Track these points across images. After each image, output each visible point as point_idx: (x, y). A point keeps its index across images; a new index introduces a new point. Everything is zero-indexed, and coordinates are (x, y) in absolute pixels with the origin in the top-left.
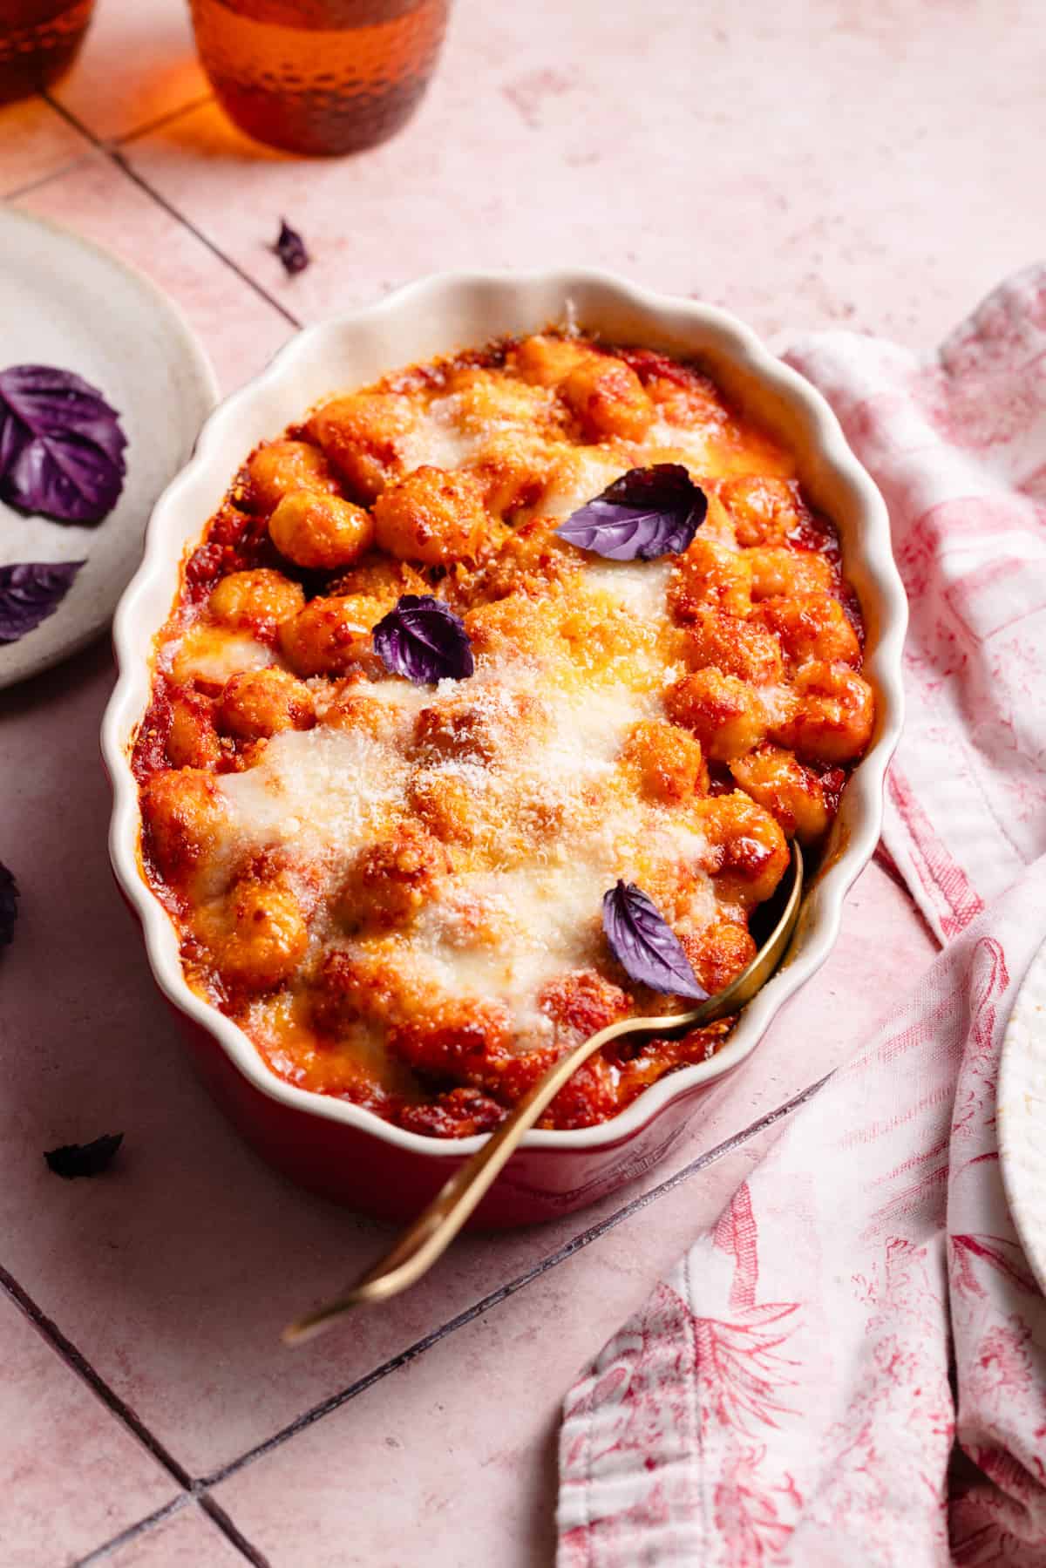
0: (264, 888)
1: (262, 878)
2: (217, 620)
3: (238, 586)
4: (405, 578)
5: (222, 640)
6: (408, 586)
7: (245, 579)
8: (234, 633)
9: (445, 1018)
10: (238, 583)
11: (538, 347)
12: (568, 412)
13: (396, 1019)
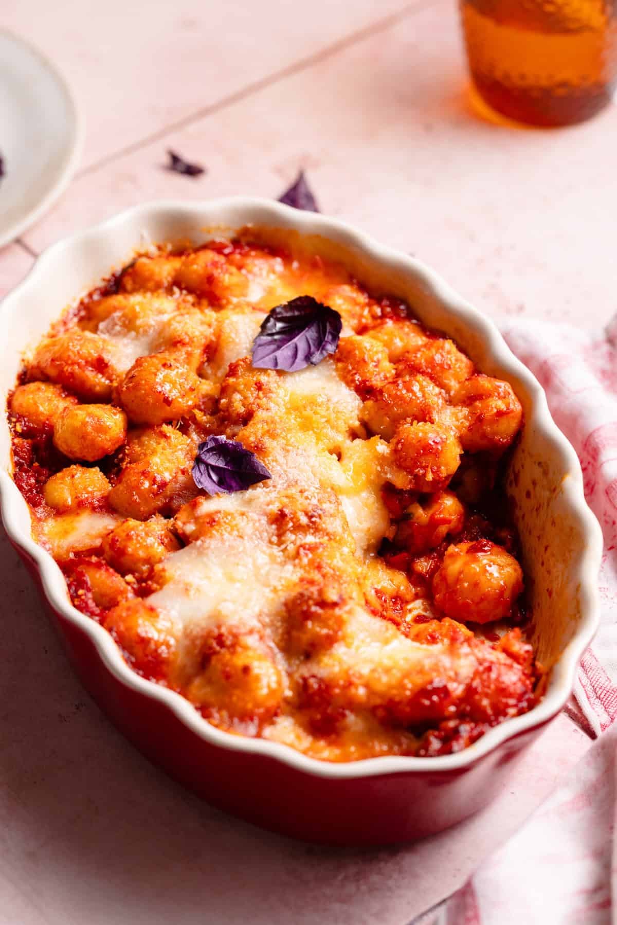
0: (233, 653)
1: (228, 648)
2: (59, 511)
3: (61, 483)
4: (168, 435)
5: (72, 522)
6: (172, 439)
7: (62, 478)
8: (78, 514)
9: (413, 684)
10: (60, 481)
11: (145, 265)
12: (194, 295)
13: (378, 701)
